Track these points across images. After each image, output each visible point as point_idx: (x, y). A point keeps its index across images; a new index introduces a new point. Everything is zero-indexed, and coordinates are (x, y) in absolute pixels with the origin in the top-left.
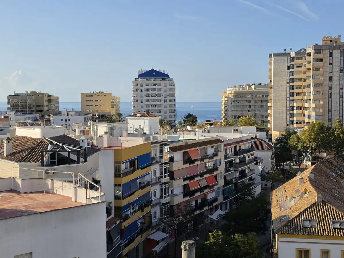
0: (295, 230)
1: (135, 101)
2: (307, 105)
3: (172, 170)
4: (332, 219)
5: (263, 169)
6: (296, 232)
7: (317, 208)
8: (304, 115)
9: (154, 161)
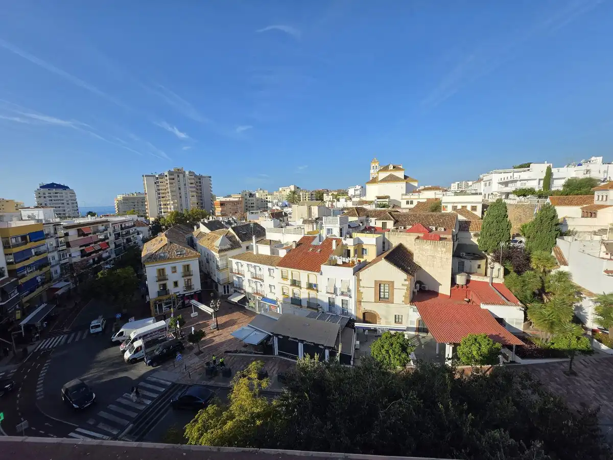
0: (155, 259)
2: (168, 203)
3: (67, 241)
4: (176, 250)
5: (143, 237)
7: (168, 246)
9: (49, 236)
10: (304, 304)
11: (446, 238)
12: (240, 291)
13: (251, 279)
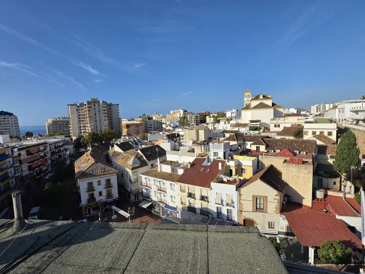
3: (20, 160)
4: (100, 168)
6: (86, 176)
7: (94, 165)
8: (86, 129)
9: (8, 157)
10: (198, 212)
11: (307, 162)
12: (148, 199)
13: (156, 191)
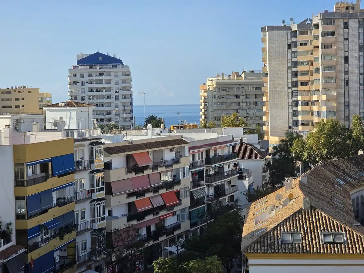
0: (271, 247)
1: (73, 98)
2: (315, 98)
3: (108, 181)
4: (323, 231)
5: (251, 185)
6: (271, 250)
7: (303, 216)
8: (312, 113)
9: (81, 167)
